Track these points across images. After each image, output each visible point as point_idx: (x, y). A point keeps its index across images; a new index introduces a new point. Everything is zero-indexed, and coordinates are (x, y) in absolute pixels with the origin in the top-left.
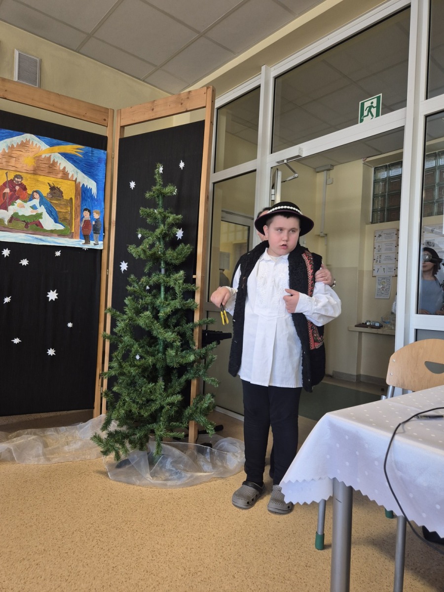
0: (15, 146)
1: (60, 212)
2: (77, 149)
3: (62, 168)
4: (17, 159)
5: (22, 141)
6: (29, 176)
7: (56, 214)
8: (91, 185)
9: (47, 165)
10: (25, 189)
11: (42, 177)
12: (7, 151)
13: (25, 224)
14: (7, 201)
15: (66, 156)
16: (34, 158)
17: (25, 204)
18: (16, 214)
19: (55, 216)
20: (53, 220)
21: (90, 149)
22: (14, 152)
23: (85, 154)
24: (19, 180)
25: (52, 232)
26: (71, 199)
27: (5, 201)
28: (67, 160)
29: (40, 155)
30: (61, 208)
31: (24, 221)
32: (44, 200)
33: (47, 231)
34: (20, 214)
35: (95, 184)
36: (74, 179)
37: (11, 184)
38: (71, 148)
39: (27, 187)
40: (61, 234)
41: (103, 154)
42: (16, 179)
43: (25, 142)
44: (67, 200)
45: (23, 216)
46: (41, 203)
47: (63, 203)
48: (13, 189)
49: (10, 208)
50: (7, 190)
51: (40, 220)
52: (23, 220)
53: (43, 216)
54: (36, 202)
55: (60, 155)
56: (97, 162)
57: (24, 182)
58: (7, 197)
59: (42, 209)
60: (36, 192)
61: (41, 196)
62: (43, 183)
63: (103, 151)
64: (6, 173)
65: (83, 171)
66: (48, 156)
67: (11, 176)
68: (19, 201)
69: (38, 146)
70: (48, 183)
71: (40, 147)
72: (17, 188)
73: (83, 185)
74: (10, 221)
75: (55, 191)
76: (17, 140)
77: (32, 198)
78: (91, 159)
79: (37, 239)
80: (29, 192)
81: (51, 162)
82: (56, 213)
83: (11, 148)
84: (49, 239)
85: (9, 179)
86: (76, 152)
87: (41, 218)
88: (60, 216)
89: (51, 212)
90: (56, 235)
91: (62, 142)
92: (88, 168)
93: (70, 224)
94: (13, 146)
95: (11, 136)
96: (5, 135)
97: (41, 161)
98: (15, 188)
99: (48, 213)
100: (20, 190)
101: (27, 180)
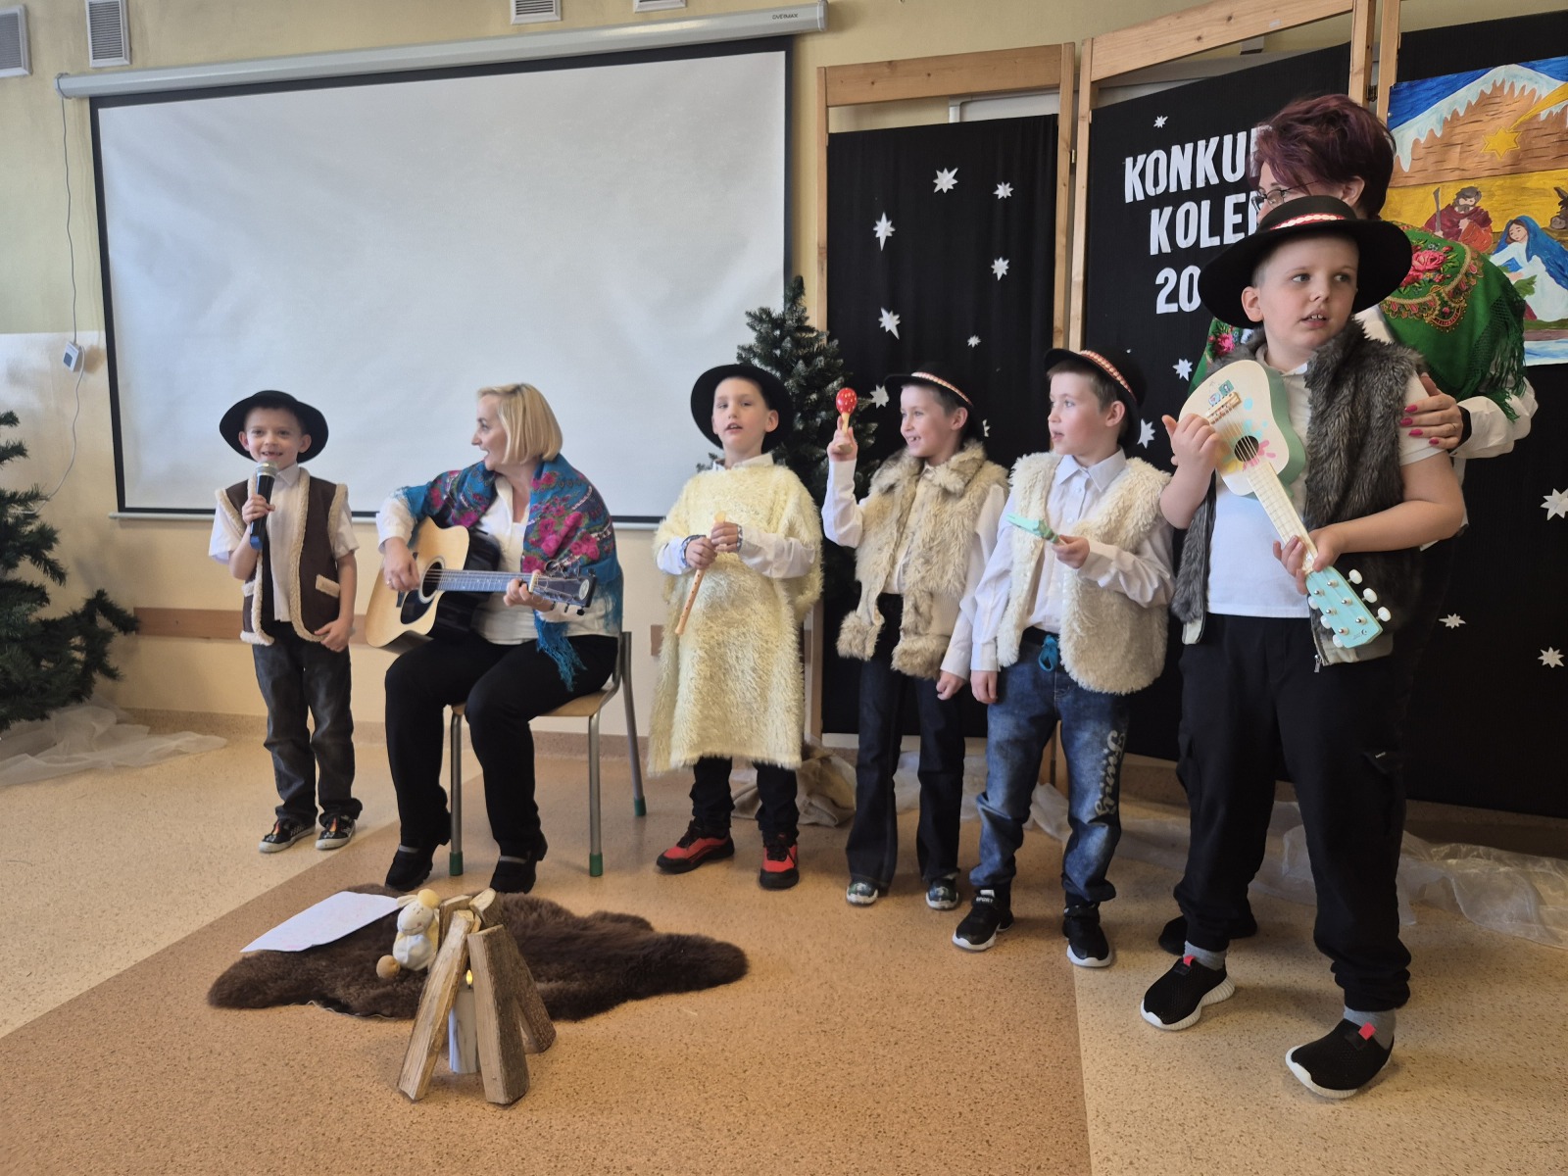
0: (1461, 114)
4: (1466, 145)
5: (1482, 92)
6: (1499, 182)
9: (1554, 139)
11: (1536, 176)
12: (1439, 136)
16: (1516, 130)
22: (1458, 130)
24: (1470, 202)
29: (1535, 113)
32: (1541, 239)
33: (1546, 324)
37: (1448, 217)
39: (1491, 215)
46: (1530, 250)
48: (1452, 230)
51: (1528, 299)
53: (1536, 286)
54: (1516, 250)
59: (1533, 268)
60: (1517, 221)
61: (1533, 232)
62: (1540, 192)
64: (1436, 193)
66: (1557, 109)
67: (1448, 197)
69: (1526, 93)
70: (1557, 189)
71: (1533, 92)
72: (1464, 224)
76: (1467, 94)
77: (1504, 242)
80: (1498, 226)
83: (1452, 122)
84: (1552, 346)
85: (1441, 207)
94: (1455, 114)
95: (1453, 89)
96: (1434, 92)
97: (1535, 133)
98: (1457, 225)
99: (1552, 275)
100: (1469, 229)
101: (1491, 195)
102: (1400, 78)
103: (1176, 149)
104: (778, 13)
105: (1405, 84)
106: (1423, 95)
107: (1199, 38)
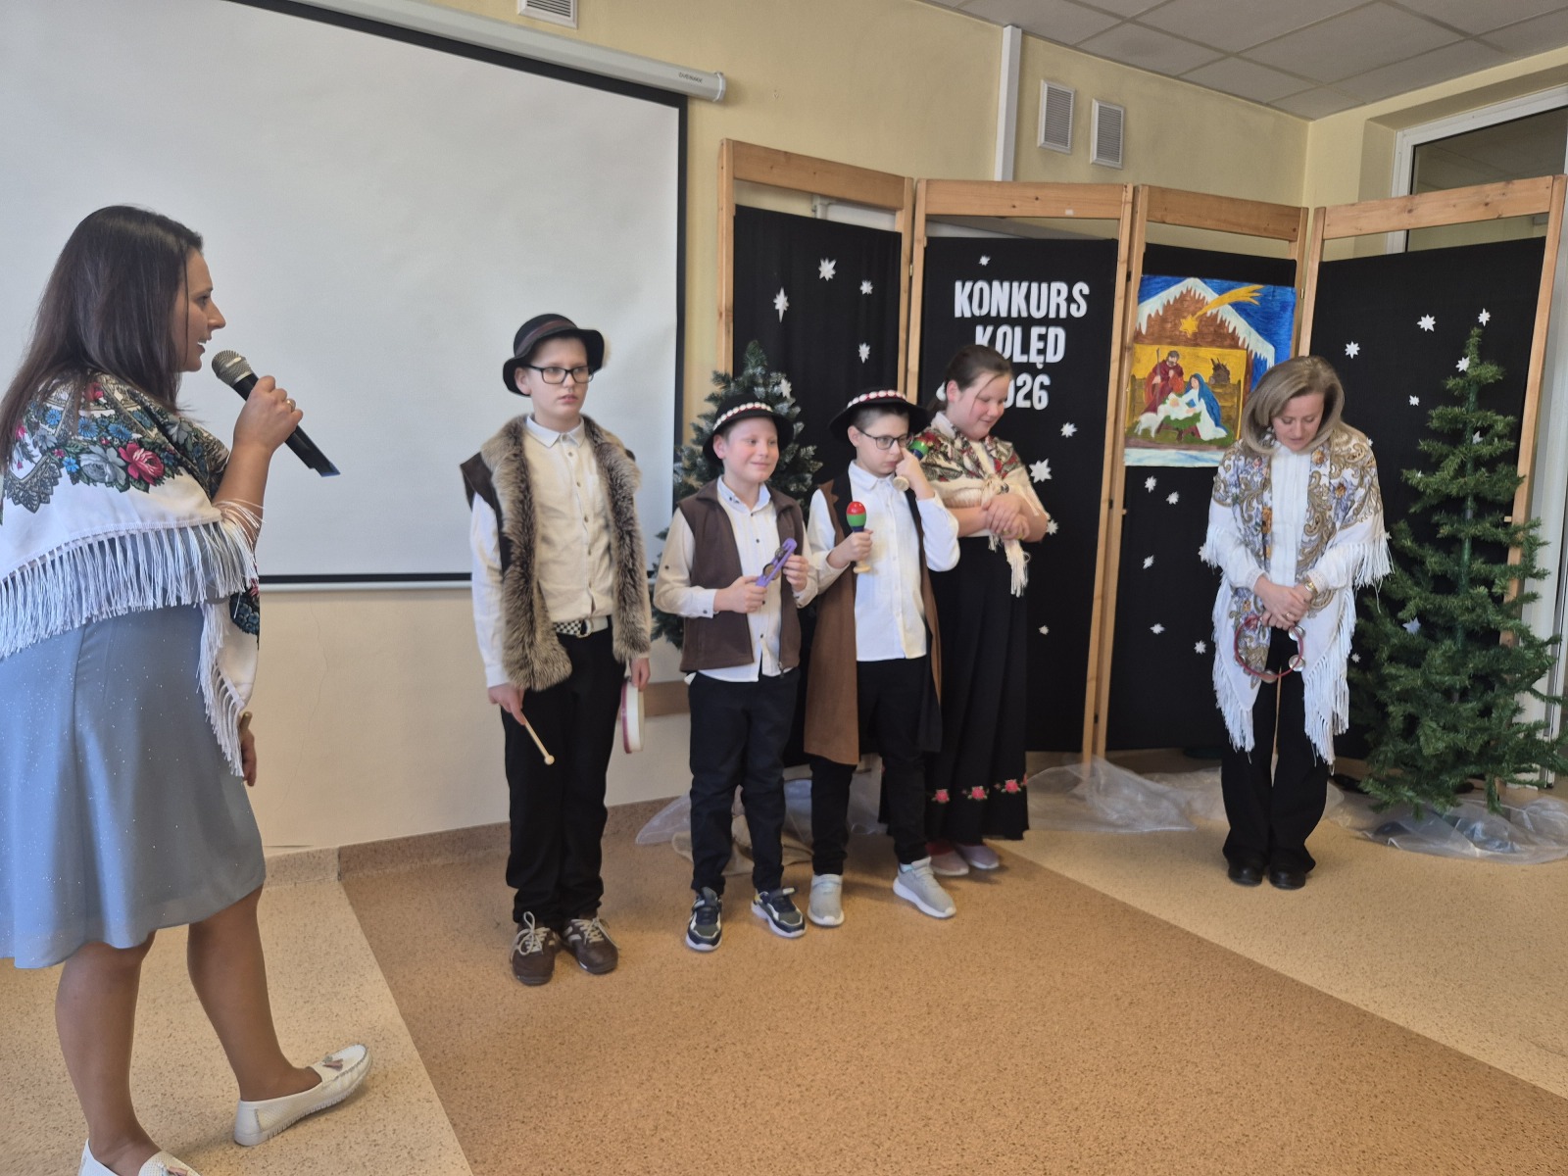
0: (1171, 303)
1: (1224, 407)
2: (1254, 291)
3: (1230, 330)
4: (1176, 326)
5: (1182, 293)
7: (1218, 410)
8: (1267, 352)
9: (1212, 329)
10: (1180, 372)
11: (1204, 350)
12: (1161, 314)
13: (1177, 432)
14: (1158, 395)
15: (1240, 307)
16: (1197, 320)
17: (1180, 399)
18: (1167, 418)
19: (1217, 414)
20: (1213, 423)
21: (1271, 288)
22: (1169, 312)
23: (1262, 300)
24: (1174, 360)
25: (1211, 442)
26: (1240, 381)
27: (1155, 400)
28: (1240, 314)
29: (1205, 311)
30: (1226, 400)
31: (1177, 429)
32: (1204, 389)
33: (1203, 442)
34: (1173, 418)
35: (1271, 349)
36: (1246, 347)
37: (1162, 368)
38: (1246, 292)
39: (1184, 370)
40: (1220, 444)
41: (1289, 294)
42: (1170, 359)
43: (1184, 292)
44: (1234, 385)
45: (1177, 420)
46: (1201, 395)
47: (1229, 391)
48: (1165, 378)
49: (1161, 408)
50: (1158, 380)
51: (1198, 425)
52: (1175, 426)
53: (1202, 418)
54: (1194, 394)
55: (1230, 307)
56: (1278, 309)
57: (1181, 363)
58: (1157, 390)
59: (1201, 406)
60: (1196, 376)
61: (1201, 383)
62: (1205, 360)
63: (1290, 289)
64: (1158, 351)
65: (1257, 330)
66: (1214, 312)
67: (1164, 355)
68: (1172, 396)
69: (1202, 297)
70: (1212, 360)
71: (1204, 298)
72: (1171, 373)
73: (1256, 354)
74: (1158, 430)
75: (1221, 372)
76: (1173, 292)
77: (1188, 387)
78: (1269, 305)
79: (1191, 457)
80: (1186, 378)
81: (1218, 321)
82: (1219, 408)
83: (1167, 307)
84: (1206, 455)
85: (1161, 360)
86: (1252, 297)
87: (1199, 420)
88: (1224, 414)
89: (1211, 410)
90: (1215, 447)
91: (1235, 283)
92: (1265, 320)
93: (1234, 427)
94: (1168, 302)
95: (1168, 286)
96: (1160, 285)
97: (1203, 323)
98: (1168, 373)
99: (1208, 411)
100: (1174, 376)
101: (1184, 358)
102: (1144, 272)
103: (996, 284)
104: (685, 73)
105: (1147, 276)
106: (1154, 286)
107: (1014, 207)
